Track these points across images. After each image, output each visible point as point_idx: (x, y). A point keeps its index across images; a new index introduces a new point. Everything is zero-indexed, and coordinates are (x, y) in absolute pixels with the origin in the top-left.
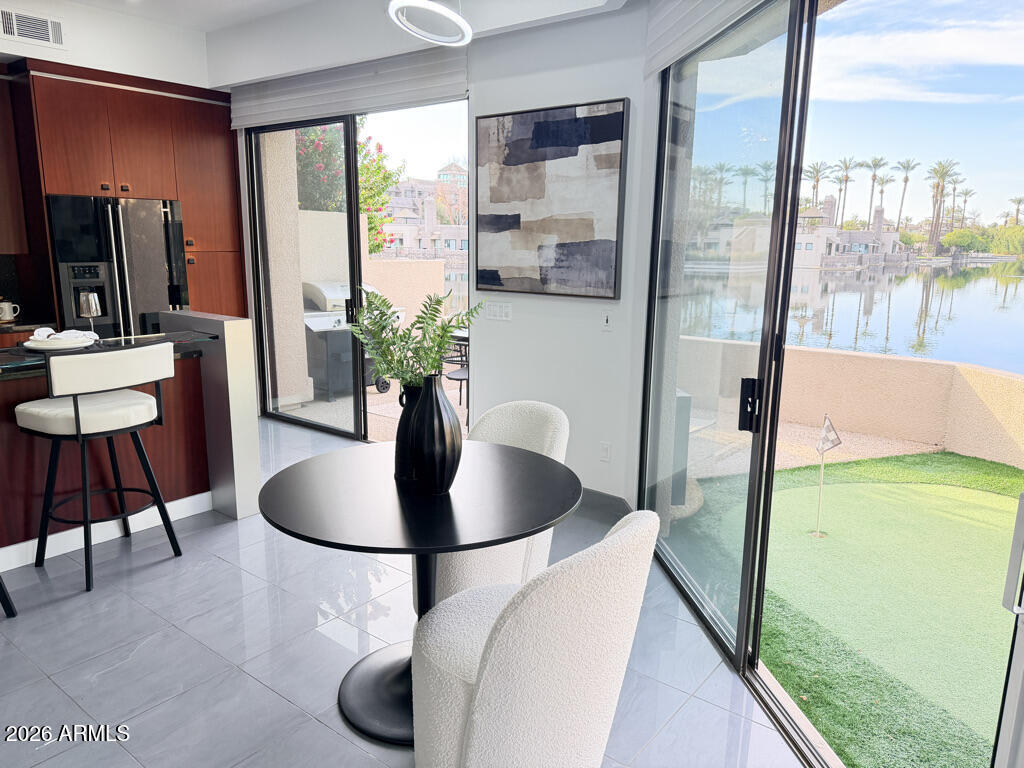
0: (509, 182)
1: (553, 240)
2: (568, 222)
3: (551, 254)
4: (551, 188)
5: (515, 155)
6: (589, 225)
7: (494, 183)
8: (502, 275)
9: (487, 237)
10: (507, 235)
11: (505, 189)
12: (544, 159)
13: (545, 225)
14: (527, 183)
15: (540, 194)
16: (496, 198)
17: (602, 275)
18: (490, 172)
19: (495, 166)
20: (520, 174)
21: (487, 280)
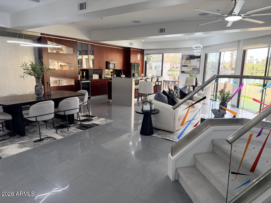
0: (186, 62)
1: (192, 68)
2: (194, 66)
3: (191, 69)
4: (192, 63)
5: (187, 59)
6: (196, 66)
7: (184, 62)
8: (185, 71)
9: (183, 67)
10: (186, 67)
11: (186, 63)
12: (191, 60)
13: (191, 66)
14: (189, 62)
15: (191, 63)
16: (184, 63)
17: (198, 71)
18: (184, 61)
19: (185, 60)
20: (188, 61)
21: (183, 72)
